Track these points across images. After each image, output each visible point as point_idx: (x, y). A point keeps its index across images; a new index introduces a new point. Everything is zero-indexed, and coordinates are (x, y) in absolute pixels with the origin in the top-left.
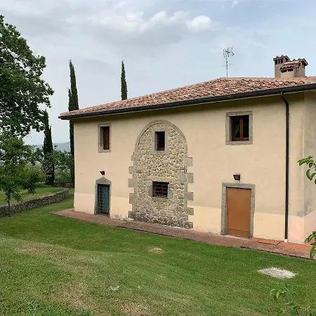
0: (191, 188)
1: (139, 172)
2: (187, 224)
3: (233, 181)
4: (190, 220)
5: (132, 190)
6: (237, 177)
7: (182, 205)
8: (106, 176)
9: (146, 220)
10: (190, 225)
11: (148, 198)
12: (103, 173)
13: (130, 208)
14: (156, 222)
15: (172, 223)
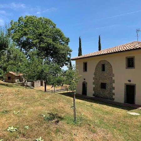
0: (114, 85)
1: (96, 79)
2: (112, 98)
3: (128, 83)
4: (113, 97)
5: (94, 86)
6: (130, 81)
7: (111, 92)
8: (86, 81)
9: (99, 97)
10: (113, 99)
11: (99, 89)
12: (85, 79)
13: (93, 92)
14: (102, 98)
15: (107, 98)
